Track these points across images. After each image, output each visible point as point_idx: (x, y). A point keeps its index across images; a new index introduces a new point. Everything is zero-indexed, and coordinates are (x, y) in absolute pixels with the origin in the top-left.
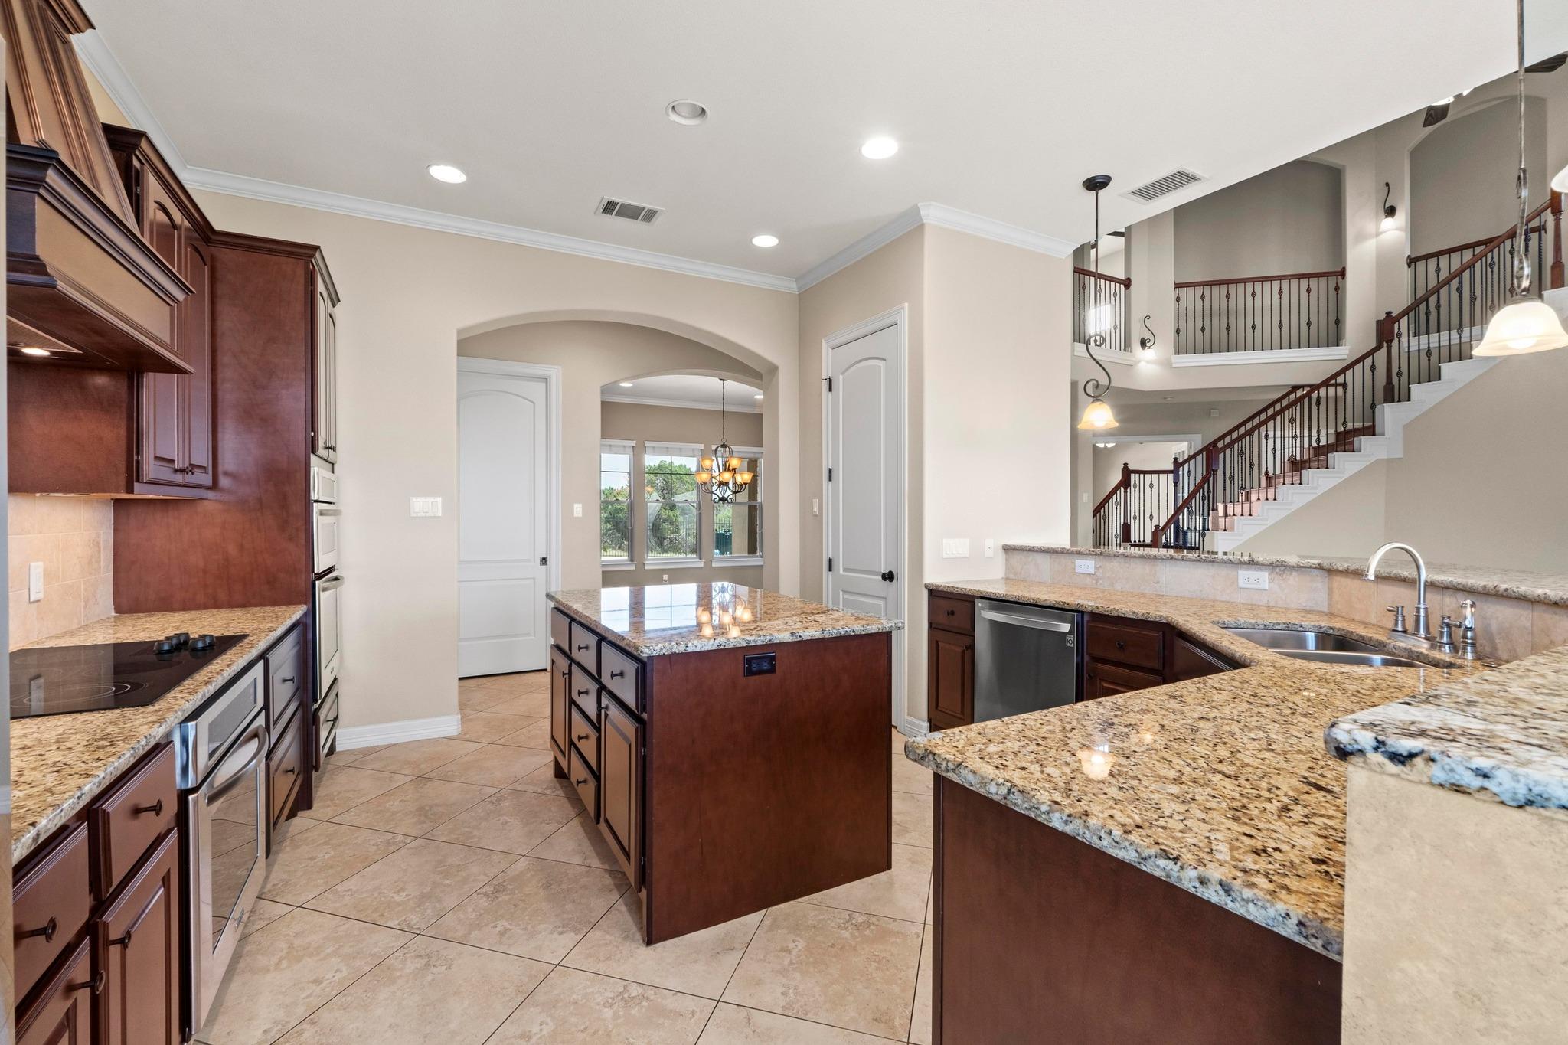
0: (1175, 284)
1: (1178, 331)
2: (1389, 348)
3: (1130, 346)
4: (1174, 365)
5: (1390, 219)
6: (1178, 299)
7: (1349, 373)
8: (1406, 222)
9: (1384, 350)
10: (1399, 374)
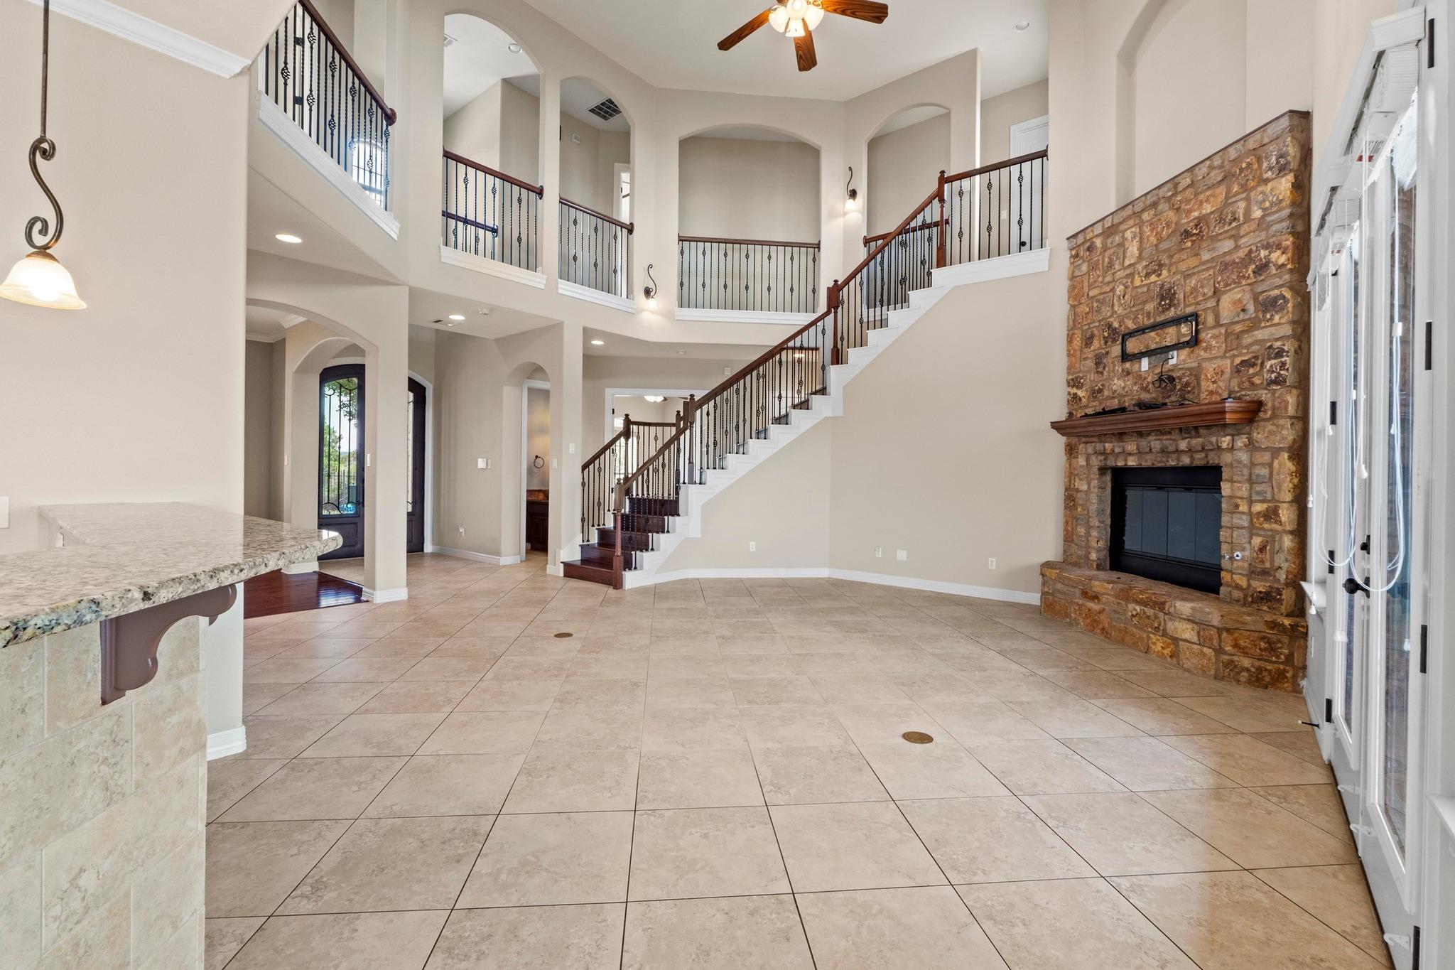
0: (679, 236)
1: (682, 284)
2: (836, 313)
3: (632, 293)
4: (676, 318)
5: (851, 201)
6: (682, 253)
7: (805, 334)
8: (863, 206)
9: (832, 315)
10: (842, 339)
